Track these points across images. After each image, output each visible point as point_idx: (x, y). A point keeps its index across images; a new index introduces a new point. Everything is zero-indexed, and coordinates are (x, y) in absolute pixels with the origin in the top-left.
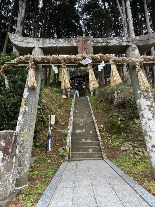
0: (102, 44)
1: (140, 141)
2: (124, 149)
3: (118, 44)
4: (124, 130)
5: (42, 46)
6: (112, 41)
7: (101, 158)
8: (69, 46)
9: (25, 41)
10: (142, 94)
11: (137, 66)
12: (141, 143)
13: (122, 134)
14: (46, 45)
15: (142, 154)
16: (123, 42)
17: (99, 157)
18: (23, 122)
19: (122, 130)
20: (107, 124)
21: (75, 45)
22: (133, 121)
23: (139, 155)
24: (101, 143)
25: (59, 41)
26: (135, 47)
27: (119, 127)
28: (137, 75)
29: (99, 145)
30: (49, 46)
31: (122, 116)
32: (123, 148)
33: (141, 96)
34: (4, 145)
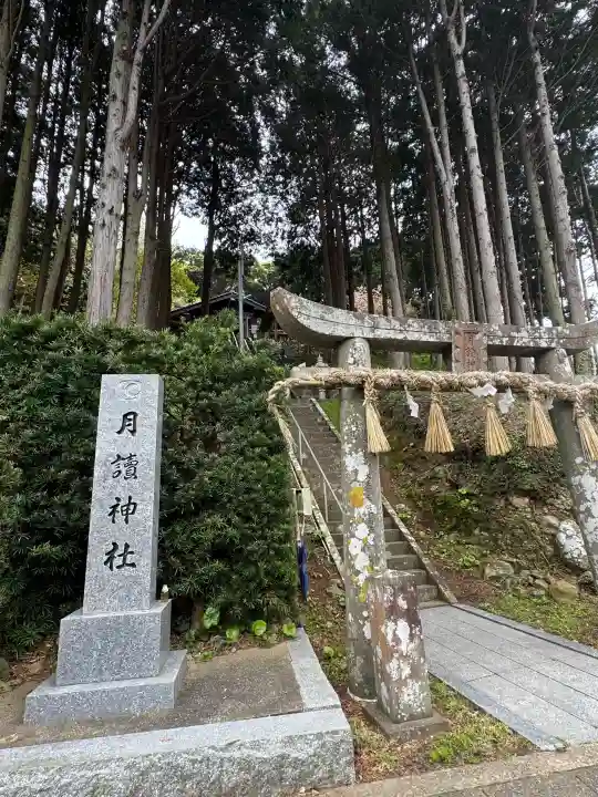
0: (502, 342)
1: (529, 551)
2: (494, 574)
3: (532, 344)
4: (482, 522)
5: (371, 336)
6: (520, 335)
7: (438, 603)
8: (432, 340)
9: (326, 317)
10: (586, 465)
11: (577, 405)
12: (534, 556)
13: (477, 532)
14: (382, 334)
15: (545, 585)
16: (540, 338)
17: (431, 599)
18: (372, 543)
19: (477, 522)
20: (420, 503)
21: (445, 338)
22: (507, 500)
23: (539, 587)
24: (426, 561)
25: (409, 326)
26: (563, 354)
27: (465, 513)
28: (576, 423)
29: (421, 566)
30: (389, 336)
31: (470, 485)
32: (489, 572)
33: (585, 470)
34: (406, 607)
